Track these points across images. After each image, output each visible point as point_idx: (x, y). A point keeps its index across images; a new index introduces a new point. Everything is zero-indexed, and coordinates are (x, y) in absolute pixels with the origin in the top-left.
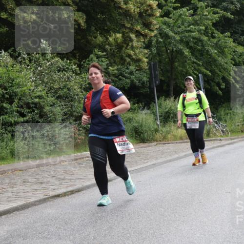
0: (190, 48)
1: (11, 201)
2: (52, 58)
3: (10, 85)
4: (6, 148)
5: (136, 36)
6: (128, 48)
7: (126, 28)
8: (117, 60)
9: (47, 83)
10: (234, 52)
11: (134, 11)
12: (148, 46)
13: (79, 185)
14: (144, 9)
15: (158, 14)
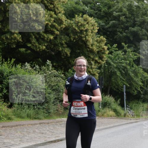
0: (120, 71)
1: (29, 142)
2: (52, 70)
4: (25, 113)
5: (95, 63)
7: (91, 58)
9: (48, 82)
10: (142, 75)
11: (96, 50)
12: (99, 68)
13: (61, 137)
14: (100, 50)
15: (107, 53)
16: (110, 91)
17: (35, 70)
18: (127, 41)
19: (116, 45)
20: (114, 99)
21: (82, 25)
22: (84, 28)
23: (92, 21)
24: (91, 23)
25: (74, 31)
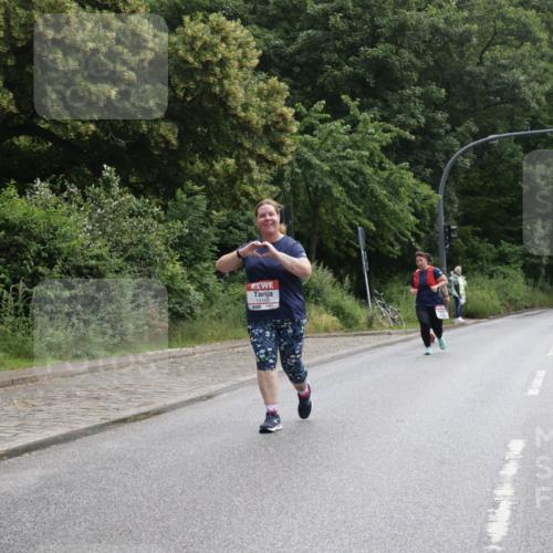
0: (345, 185)
1: (46, 427)
2: (121, 195)
3: (51, 236)
5: (258, 163)
6: (245, 181)
7: (244, 148)
8: (226, 201)
9: (111, 235)
10: (415, 193)
11: (257, 123)
12: (277, 180)
13: (158, 404)
14: (272, 121)
15: (295, 130)
16: (318, 250)
17: (66, 199)
18: (358, 91)
19: (324, 102)
20: (331, 275)
21: (206, 47)
22: (215, 54)
23: (238, 32)
24: (236, 39)
25: (182, 65)
